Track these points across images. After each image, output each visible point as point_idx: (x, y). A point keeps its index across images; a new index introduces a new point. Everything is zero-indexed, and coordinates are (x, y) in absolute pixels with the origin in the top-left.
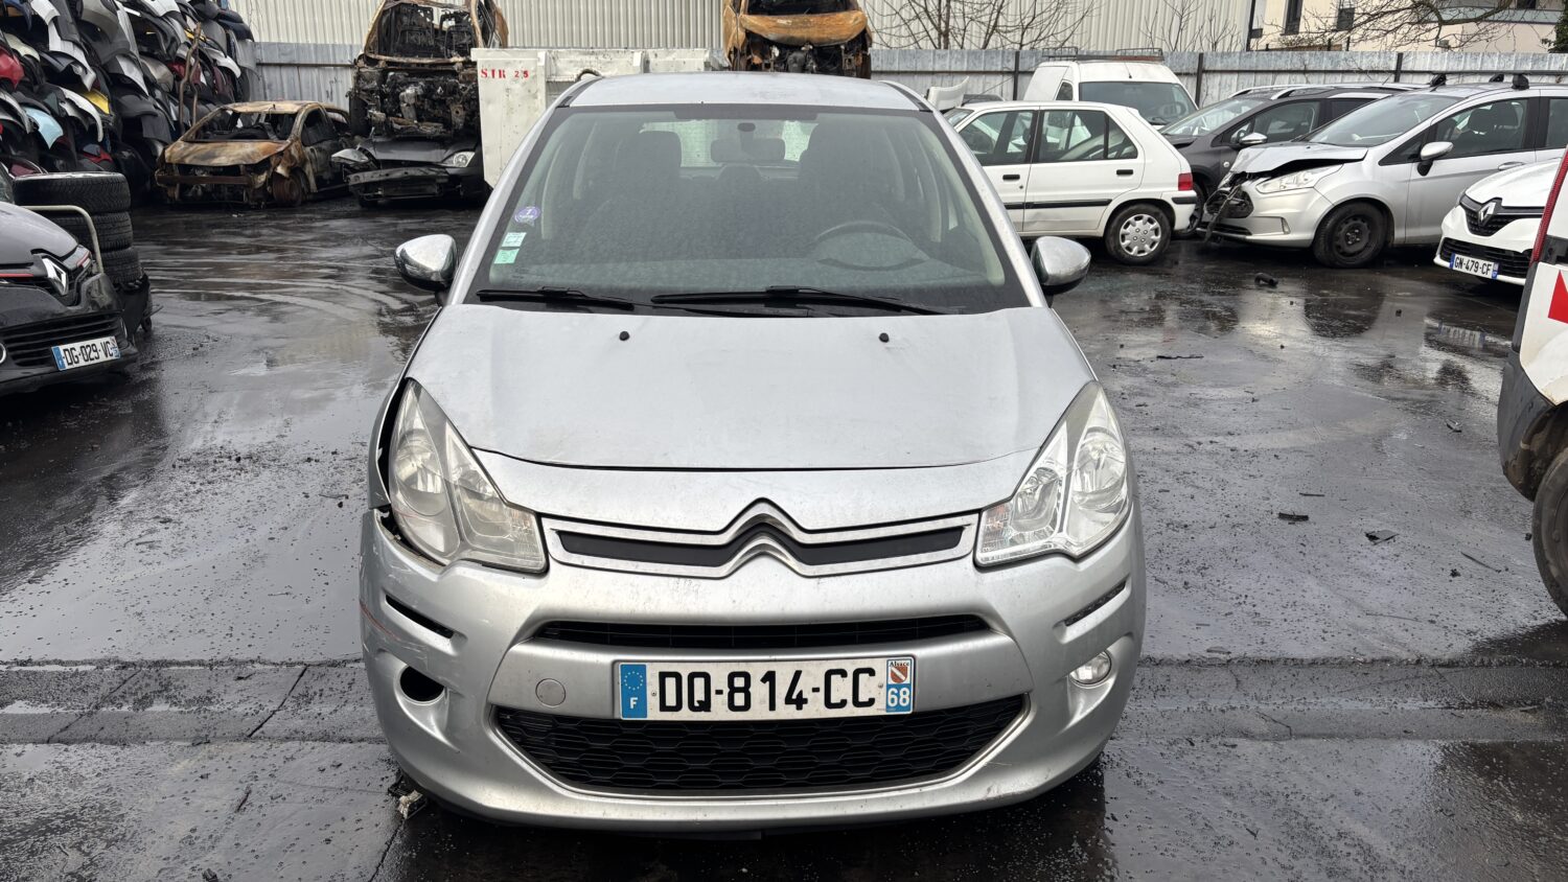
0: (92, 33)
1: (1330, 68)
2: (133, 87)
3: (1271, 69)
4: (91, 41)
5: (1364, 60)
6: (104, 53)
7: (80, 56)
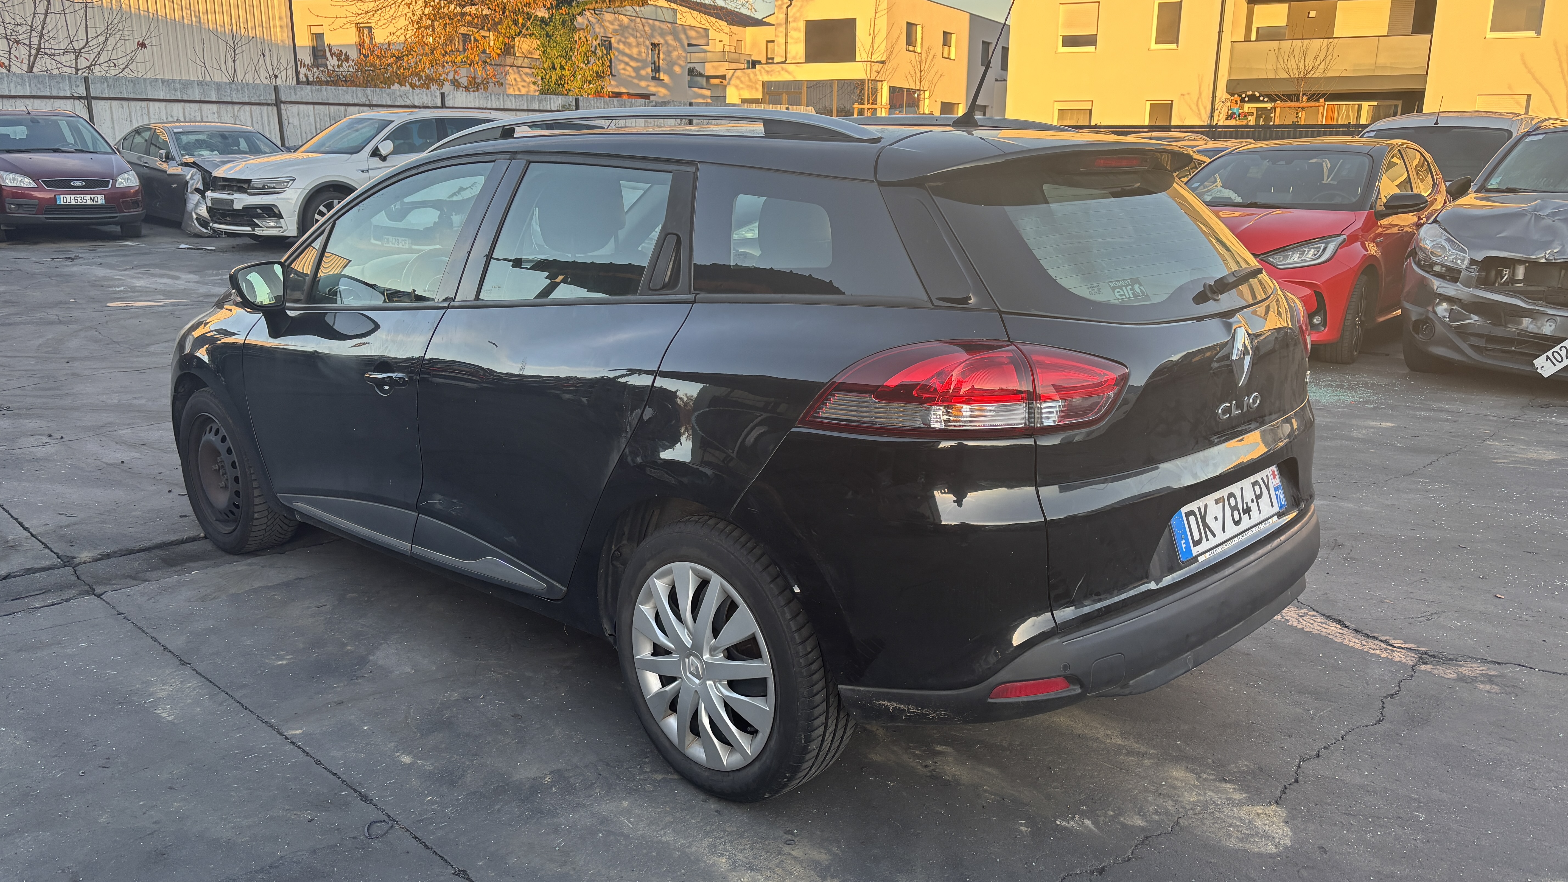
1: (389, 103)
3: (341, 102)
5: (416, 97)
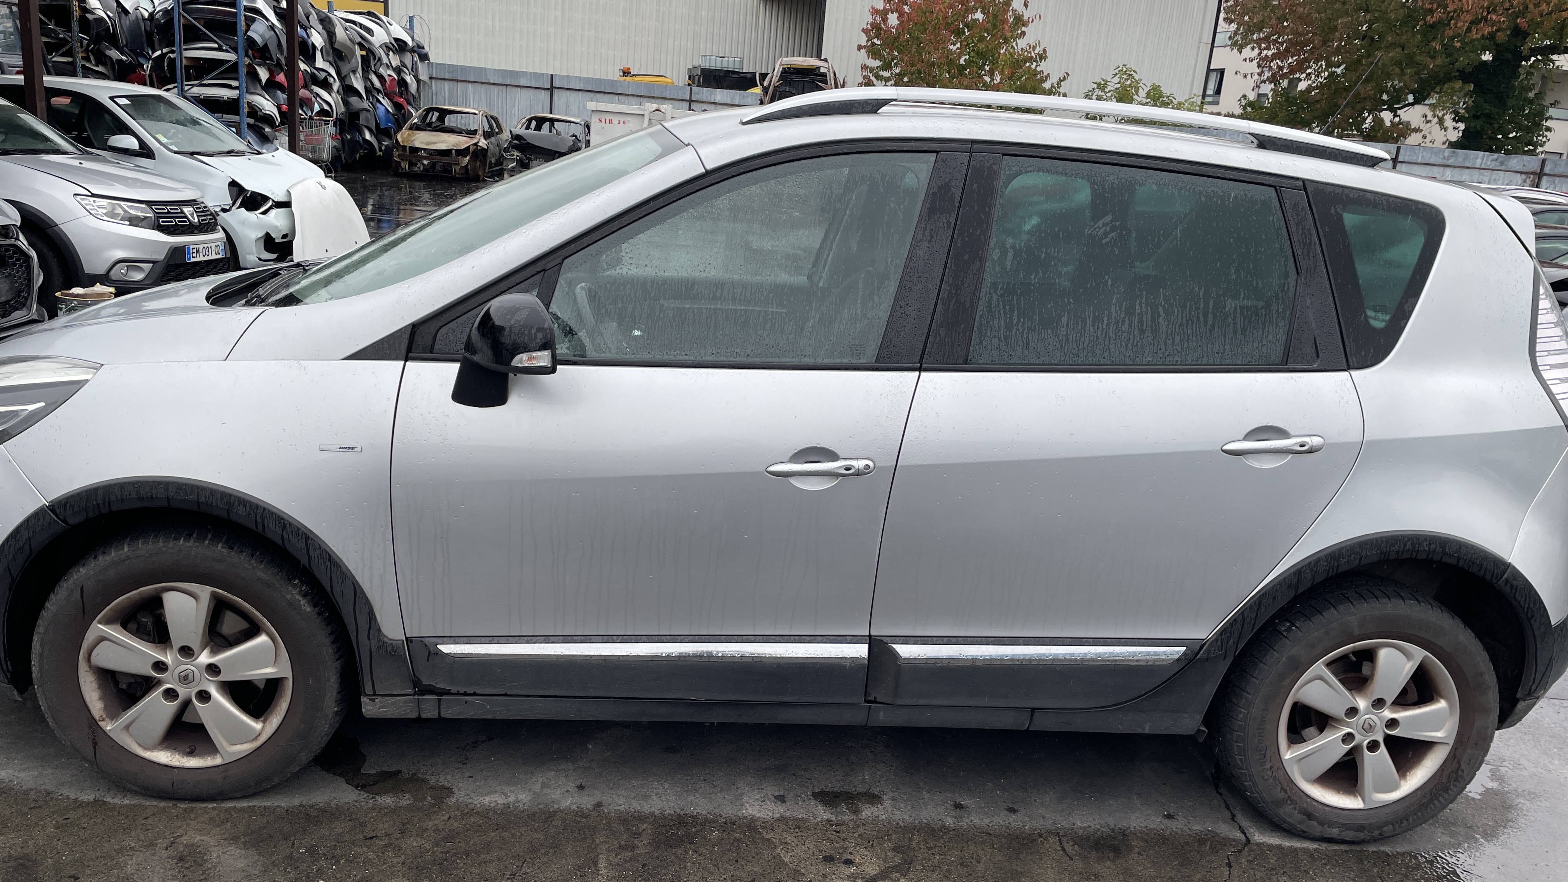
0: (337, 54)
2: (357, 93)
4: (337, 60)
6: (344, 71)
7: (333, 72)
